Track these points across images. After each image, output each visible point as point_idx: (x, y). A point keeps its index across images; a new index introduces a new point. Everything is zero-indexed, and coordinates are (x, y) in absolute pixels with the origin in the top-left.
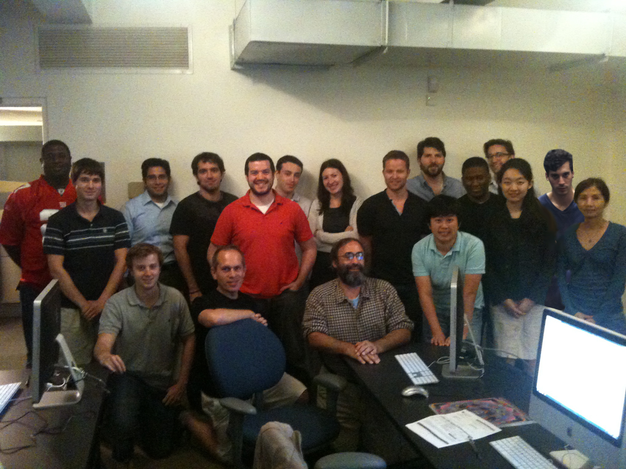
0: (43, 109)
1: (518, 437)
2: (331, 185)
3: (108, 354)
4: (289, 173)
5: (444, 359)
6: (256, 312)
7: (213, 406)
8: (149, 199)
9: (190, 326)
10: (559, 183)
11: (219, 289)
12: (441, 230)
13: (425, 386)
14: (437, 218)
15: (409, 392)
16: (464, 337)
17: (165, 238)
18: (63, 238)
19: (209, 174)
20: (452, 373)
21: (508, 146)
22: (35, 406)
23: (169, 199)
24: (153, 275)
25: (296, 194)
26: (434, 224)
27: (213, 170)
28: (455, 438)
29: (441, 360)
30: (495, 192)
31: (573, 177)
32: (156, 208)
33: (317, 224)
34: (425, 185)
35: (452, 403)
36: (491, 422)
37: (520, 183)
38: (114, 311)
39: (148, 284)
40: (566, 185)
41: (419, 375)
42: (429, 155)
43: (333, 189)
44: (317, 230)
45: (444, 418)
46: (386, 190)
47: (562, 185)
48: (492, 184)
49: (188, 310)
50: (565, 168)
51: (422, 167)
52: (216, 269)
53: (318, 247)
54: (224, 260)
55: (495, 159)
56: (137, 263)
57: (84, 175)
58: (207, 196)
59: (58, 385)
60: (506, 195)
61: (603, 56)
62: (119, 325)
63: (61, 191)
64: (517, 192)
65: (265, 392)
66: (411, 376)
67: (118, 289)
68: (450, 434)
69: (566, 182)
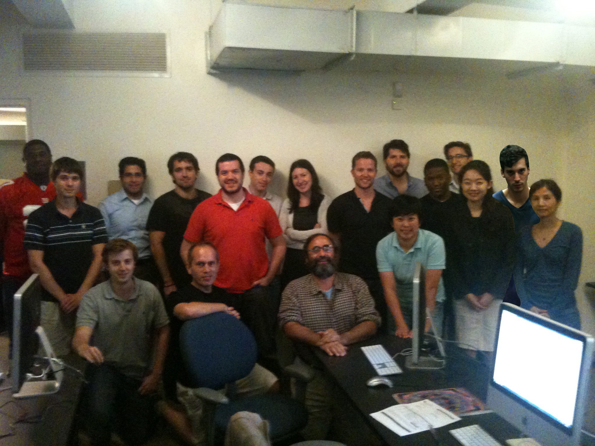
0: (27, 109)
1: (476, 426)
2: (300, 185)
3: (86, 346)
4: (261, 173)
5: (407, 351)
6: (229, 305)
7: (187, 395)
8: (125, 195)
9: (164, 319)
10: (515, 179)
11: (193, 283)
12: (403, 228)
13: (388, 376)
14: (400, 217)
15: (374, 382)
16: (427, 330)
17: (141, 233)
18: (43, 234)
19: (184, 173)
20: (415, 364)
21: (467, 148)
22: (16, 395)
23: (144, 196)
24: (127, 270)
25: (268, 193)
26: (397, 222)
27: (188, 169)
28: (416, 427)
29: (405, 352)
30: (457, 192)
31: (528, 174)
32: (132, 204)
33: (287, 222)
34: (390, 185)
35: (415, 393)
36: (450, 411)
37: (480, 183)
38: (91, 304)
39: (123, 278)
40: (521, 181)
41: (383, 366)
42: (394, 157)
43: (303, 188)
44: (288, 228)
45: (406, 407)
46: (354, 189)
47: (517, 182)
48: (452, 184)
49: (162, 304)
50: (521, 164)
51: (388, 168)
52: (190, 263)
53: (287, 244)
54: (199, 256)
55: (455, 161)
56: (112, 258)
57: (62, 174)
58: (182, 194)
59: (38, 375)
60: (466, 194)
61: (557, 64)
62: (95, 318)
63: (43, 188)
64: (477, 192)
65: (238, 382)
66: (376, 367)
67: (95, 284)
68: (411, 423)
69: (521, 179)
